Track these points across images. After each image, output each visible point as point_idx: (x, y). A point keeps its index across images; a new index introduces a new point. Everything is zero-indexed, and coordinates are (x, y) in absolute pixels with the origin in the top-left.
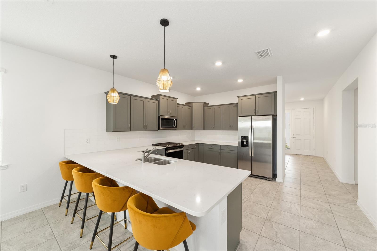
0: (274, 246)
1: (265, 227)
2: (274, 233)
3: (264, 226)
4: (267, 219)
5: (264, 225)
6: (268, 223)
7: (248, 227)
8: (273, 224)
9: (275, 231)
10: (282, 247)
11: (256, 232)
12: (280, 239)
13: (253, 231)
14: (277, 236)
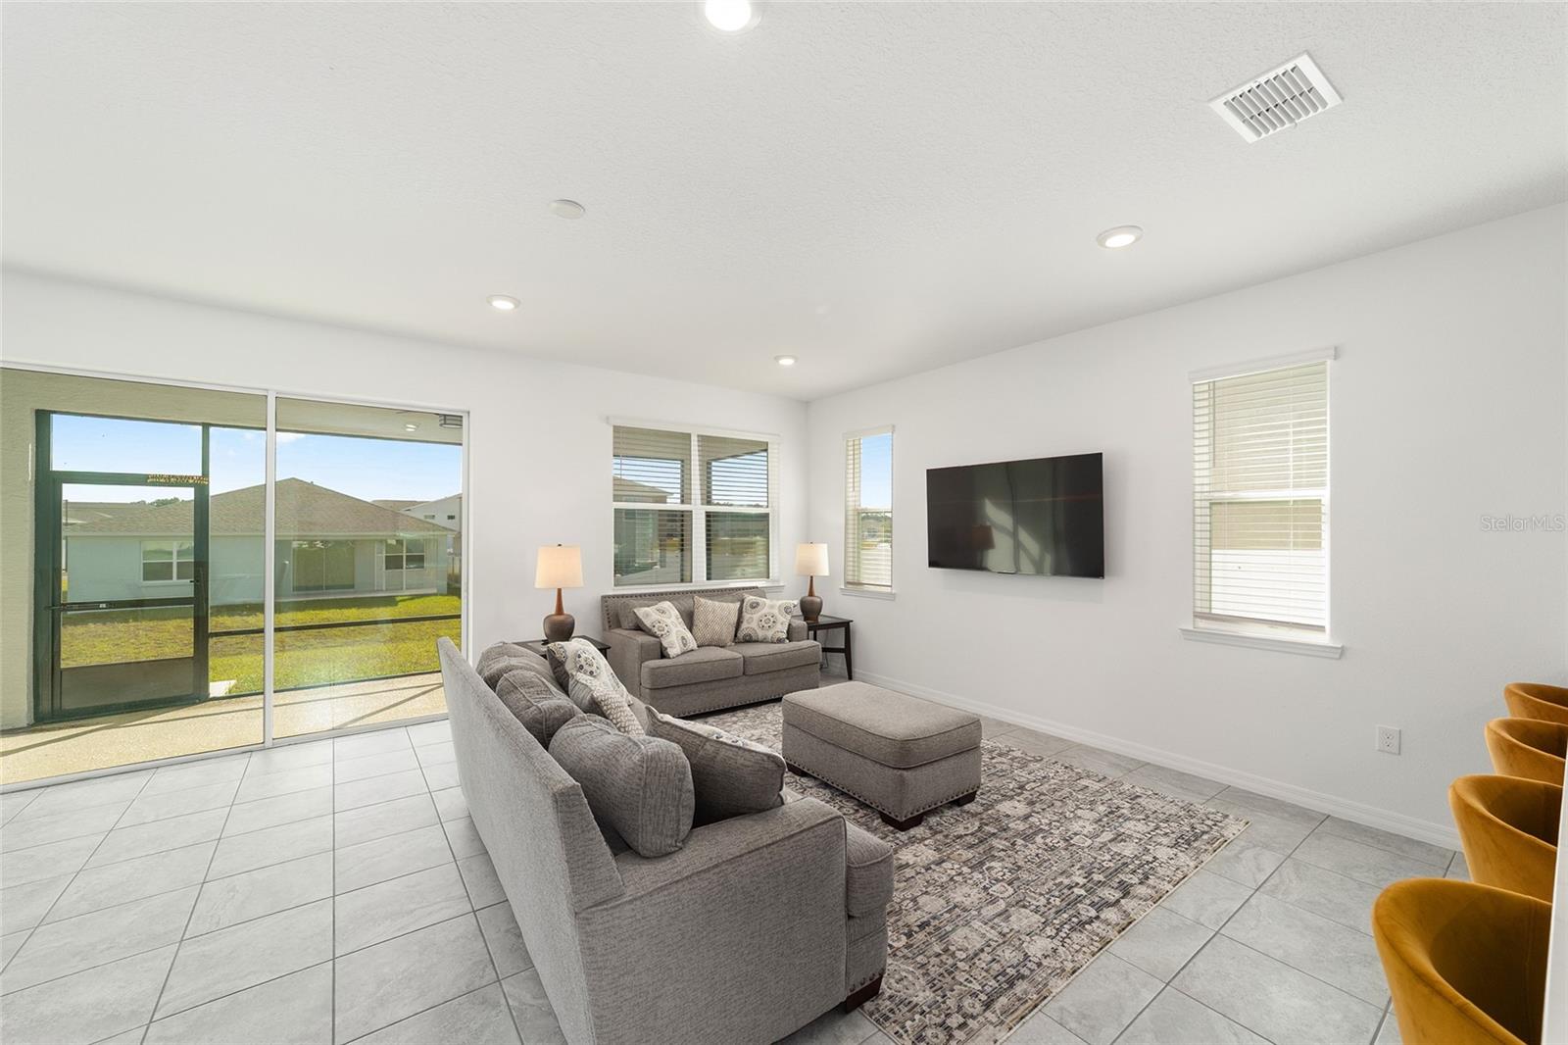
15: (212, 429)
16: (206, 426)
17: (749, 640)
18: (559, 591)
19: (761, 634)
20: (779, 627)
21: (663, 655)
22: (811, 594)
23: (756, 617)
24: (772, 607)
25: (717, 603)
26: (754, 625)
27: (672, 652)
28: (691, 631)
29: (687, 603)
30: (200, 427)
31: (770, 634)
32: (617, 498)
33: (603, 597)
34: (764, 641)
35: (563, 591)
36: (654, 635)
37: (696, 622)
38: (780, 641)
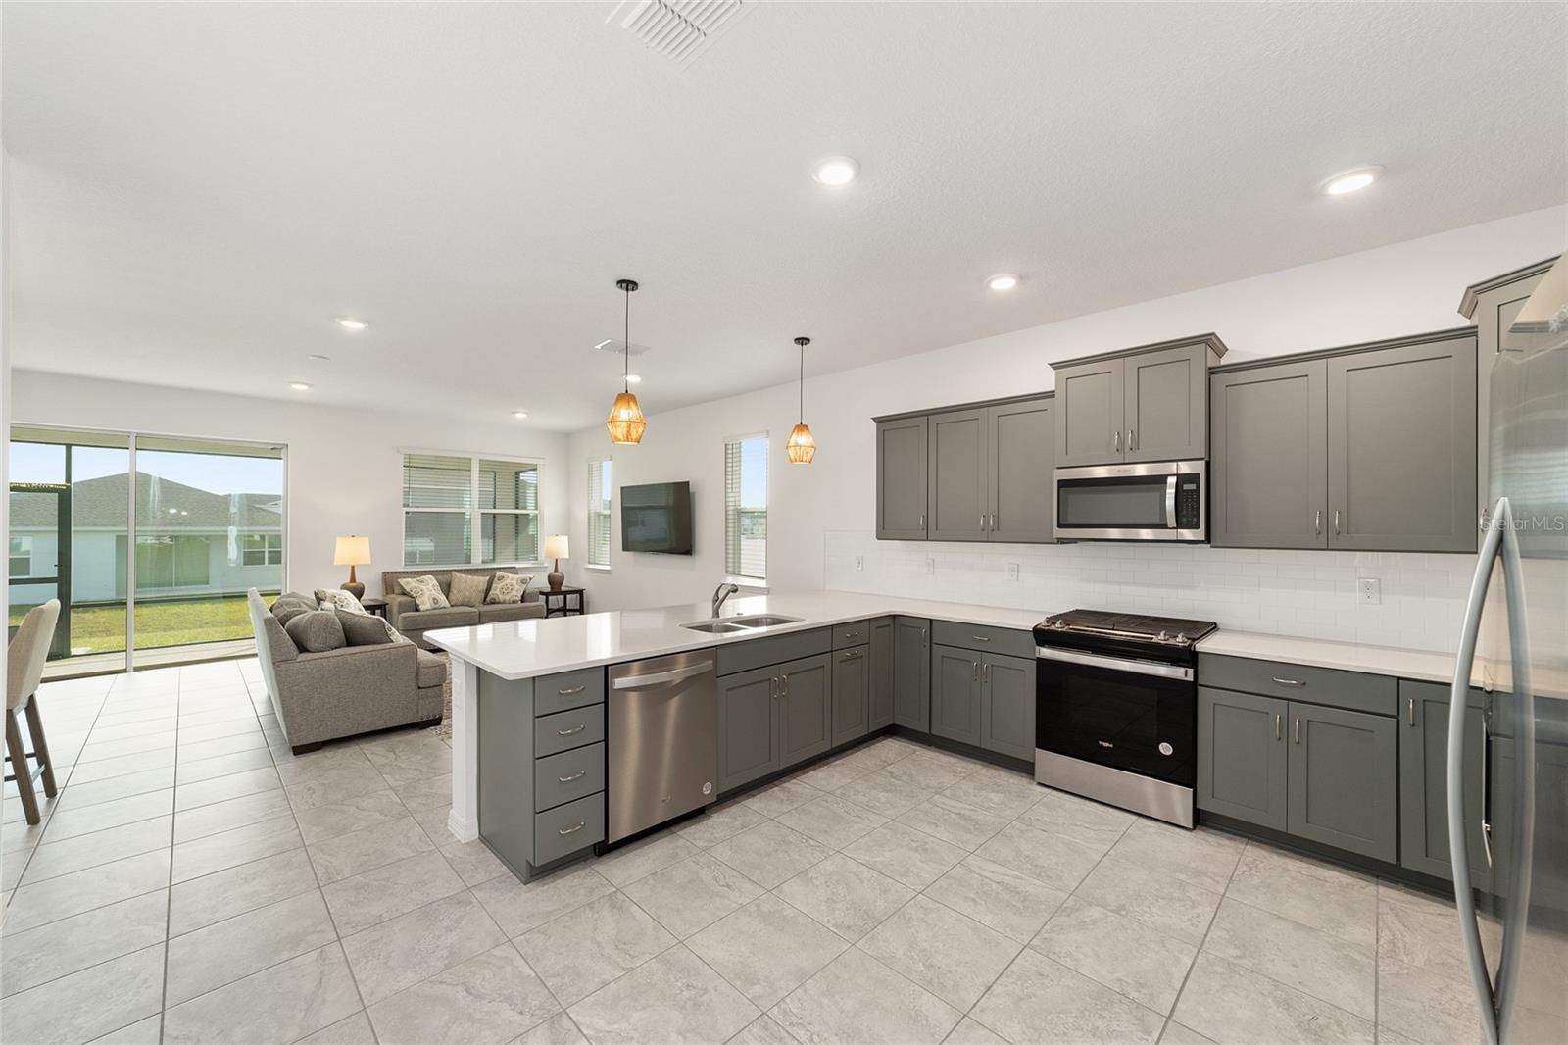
0: (445, 953)
1: (529, 976)
2: (483, 986)
3: (534, 975)
4: (565, 1015)
5: (539, 982)
6: (537, 1003)
7: (564, 927)
8: (518, 1017)
9: (484, 999)
10: (425, 970)
11: (527, 936)
12: (444, 986)
13: (539, 932)
14: (464, 984)
15: (73, 448)
16: (69, 447)
17: (493, 602)
18: (353, 567)
19: (501, 598)
20: (514, 593)
21: (417, 609)
22: (556, 571)
23: (499, 586)
24: (512, 579)
25: (470, 577)
26: (497, 592)
27: (422, 607)
28: (447, 598)
29: (446, 578)
30: (64, 447)
31: (507, 598)
32: (405, 505)
33: (384, 573)
34: (504, 602)
35: (356, 568)
36: (412, 597)
37: (452, 589)
38: (514, 602)
